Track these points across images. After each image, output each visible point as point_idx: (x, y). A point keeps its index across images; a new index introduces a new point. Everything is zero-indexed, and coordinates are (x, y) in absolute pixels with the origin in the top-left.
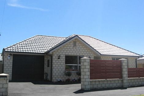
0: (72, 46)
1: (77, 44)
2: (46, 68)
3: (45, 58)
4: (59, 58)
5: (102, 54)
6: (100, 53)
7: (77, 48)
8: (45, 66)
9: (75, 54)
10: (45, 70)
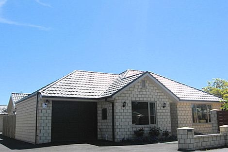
0: (140, 87)
1: (147, 85)
2: (101, 121)
3: (98, 106)
4: (124, 106)
5: (181, 99)
6: (178, 98)
7: (147, 90)
8: (99, 118)
9: (145, 100)
10: (99, 124)
